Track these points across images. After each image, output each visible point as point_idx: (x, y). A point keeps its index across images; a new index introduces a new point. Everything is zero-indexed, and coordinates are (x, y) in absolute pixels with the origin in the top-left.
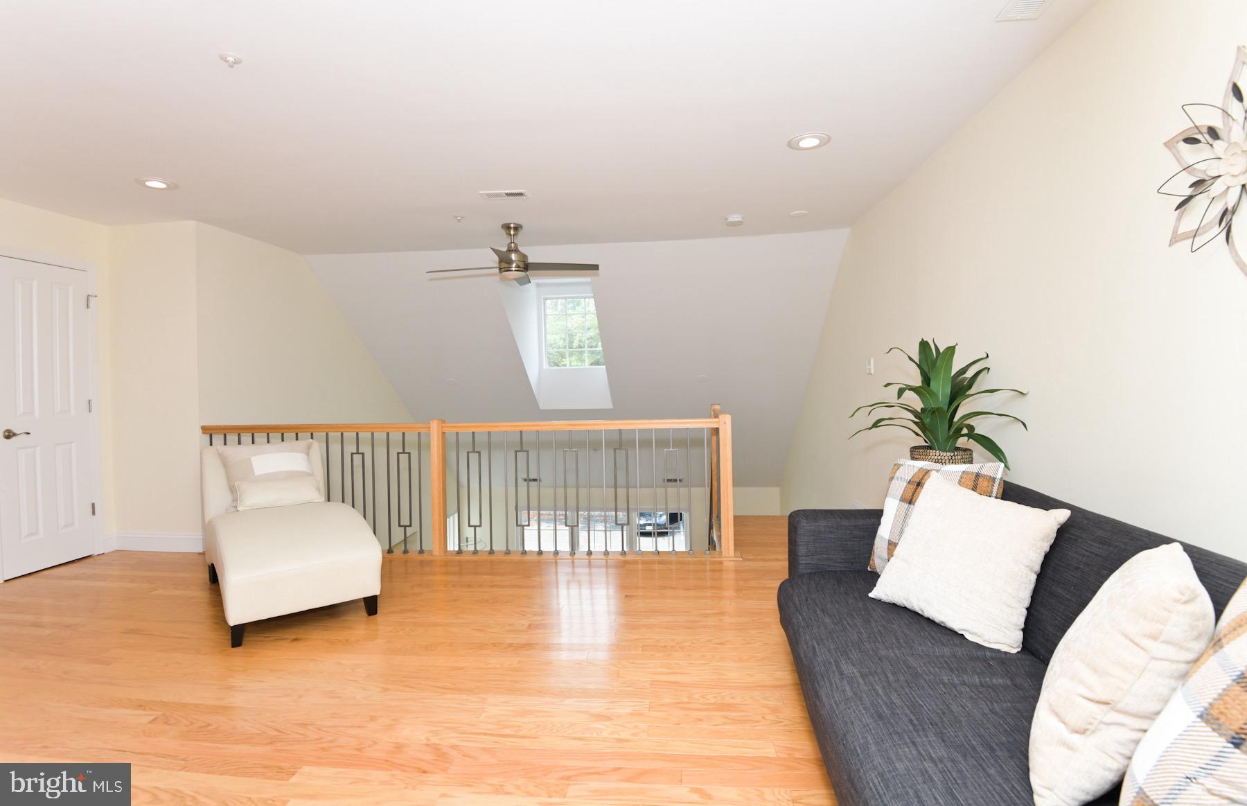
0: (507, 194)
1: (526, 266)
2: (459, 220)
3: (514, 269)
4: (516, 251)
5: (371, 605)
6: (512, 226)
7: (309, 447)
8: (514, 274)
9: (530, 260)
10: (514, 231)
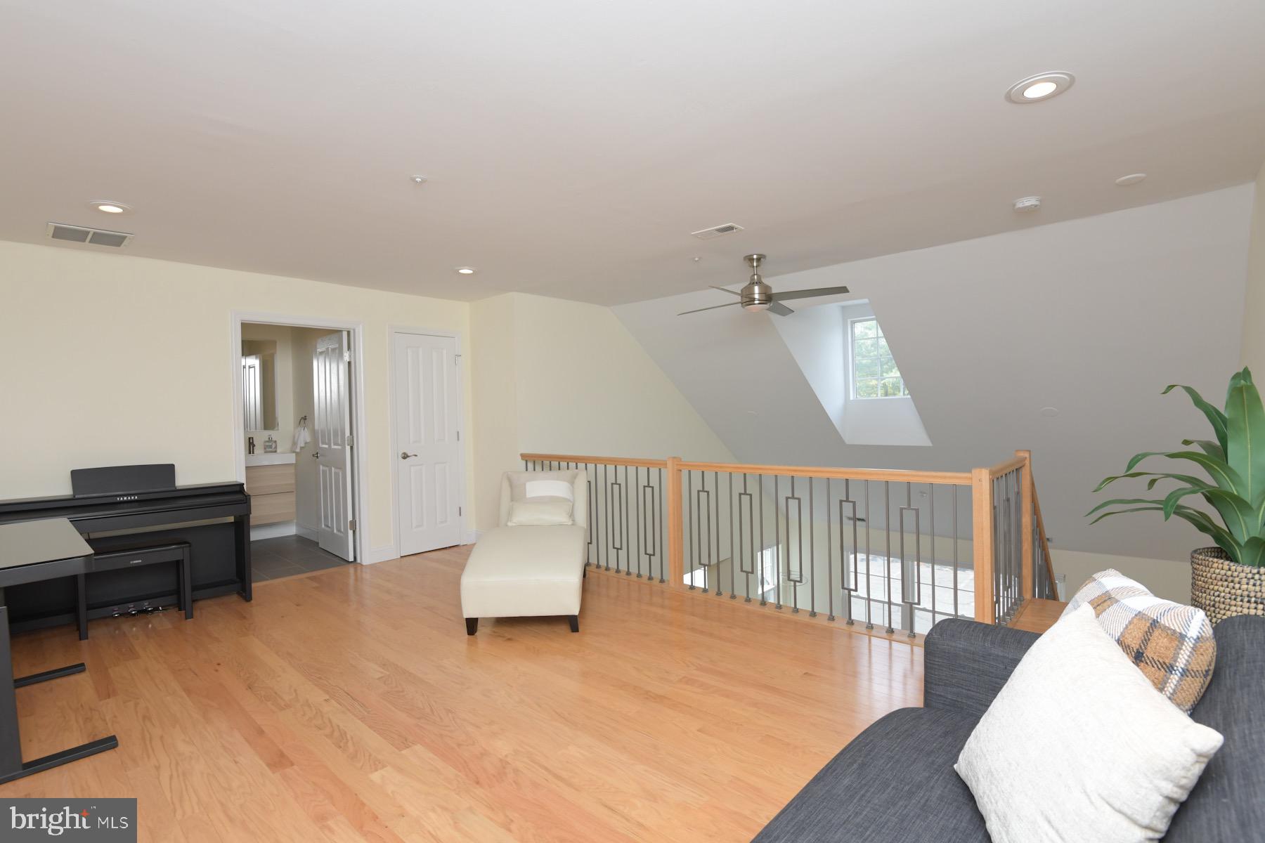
0: (719, 230)
1: (768, 298)
2: (696, 261)
3: (757, 302)
4: (759, 283)
5: (572, 623)
6: (755, 257)
7: (574, 477)
8: (757, 307)
9: (774, 291)
10: (757, 262)
